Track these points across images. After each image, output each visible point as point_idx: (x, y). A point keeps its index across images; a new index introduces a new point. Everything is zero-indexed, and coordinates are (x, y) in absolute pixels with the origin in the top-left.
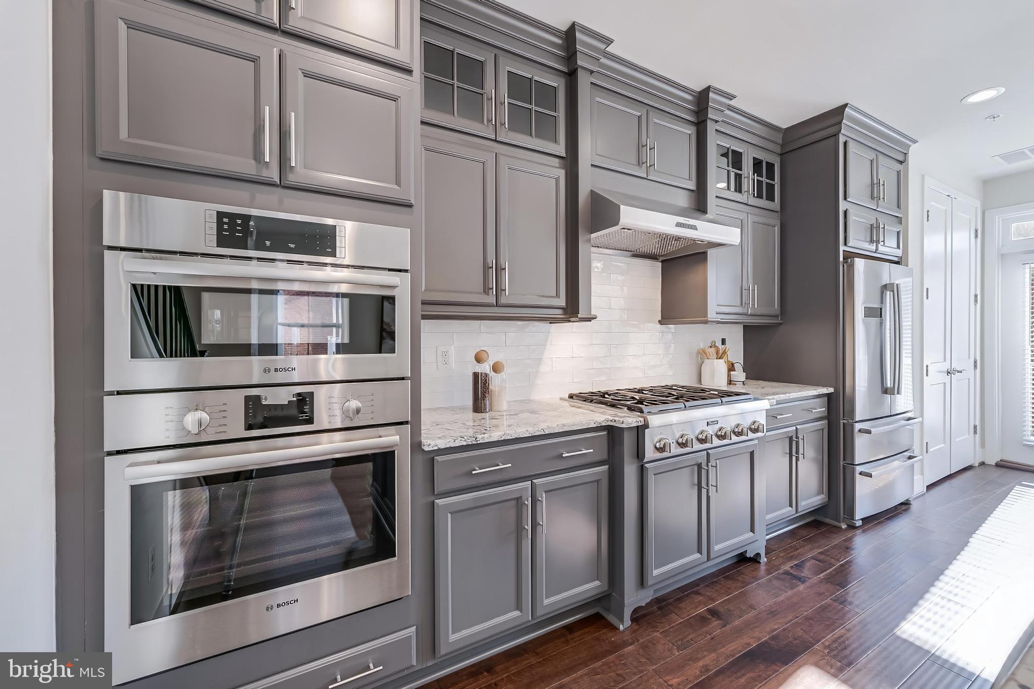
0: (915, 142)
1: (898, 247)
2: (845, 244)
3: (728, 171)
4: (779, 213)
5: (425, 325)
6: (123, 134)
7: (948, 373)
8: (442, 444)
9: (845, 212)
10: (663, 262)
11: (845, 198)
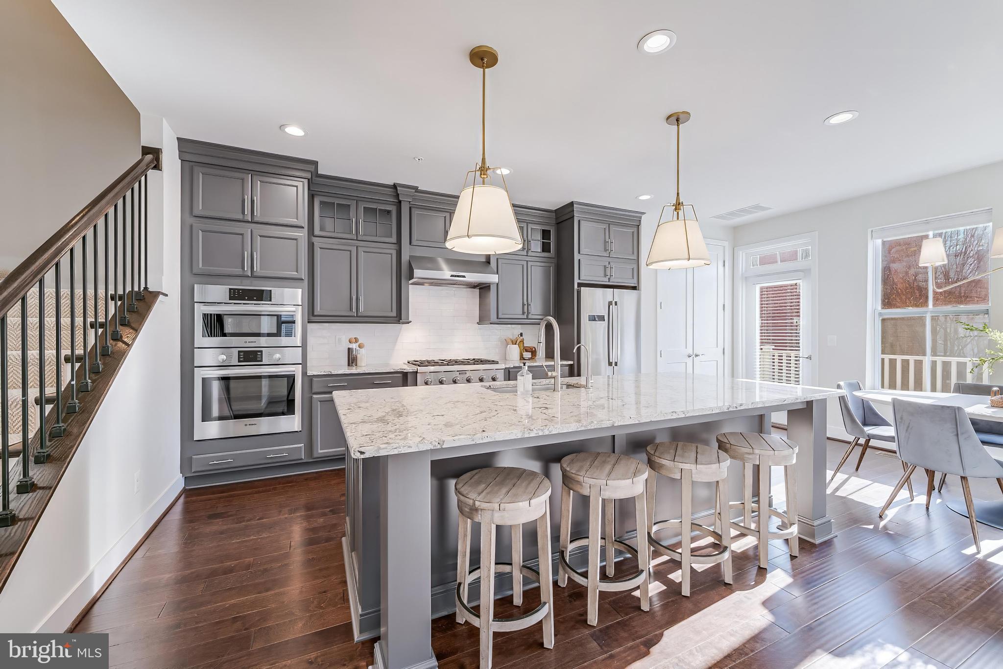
0: (644, 213)
1: (633, 277)
2: (579, 279)
4: (556, 259)
5: (310, 326)
6: (201, 266)
7: (689, 356)
8: (315, 373)
9: (579, 261)
10: (480, 289)
11: (579, 252)
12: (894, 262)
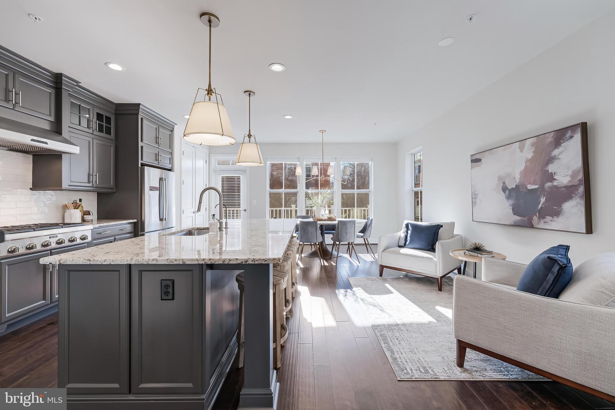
0: (177, 125)
1: (170, 164)
2: (142, 160)
3: (79, 116)
4: (115, 141)
7: (194, 213)
9: (142, 147)
10: (33, 155)
11: (142, 141)
12: (274, 171)
